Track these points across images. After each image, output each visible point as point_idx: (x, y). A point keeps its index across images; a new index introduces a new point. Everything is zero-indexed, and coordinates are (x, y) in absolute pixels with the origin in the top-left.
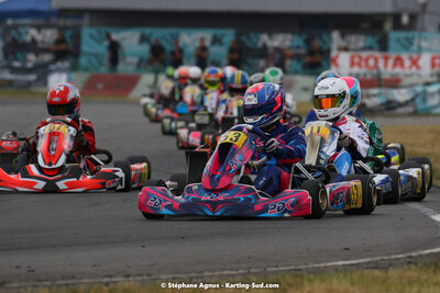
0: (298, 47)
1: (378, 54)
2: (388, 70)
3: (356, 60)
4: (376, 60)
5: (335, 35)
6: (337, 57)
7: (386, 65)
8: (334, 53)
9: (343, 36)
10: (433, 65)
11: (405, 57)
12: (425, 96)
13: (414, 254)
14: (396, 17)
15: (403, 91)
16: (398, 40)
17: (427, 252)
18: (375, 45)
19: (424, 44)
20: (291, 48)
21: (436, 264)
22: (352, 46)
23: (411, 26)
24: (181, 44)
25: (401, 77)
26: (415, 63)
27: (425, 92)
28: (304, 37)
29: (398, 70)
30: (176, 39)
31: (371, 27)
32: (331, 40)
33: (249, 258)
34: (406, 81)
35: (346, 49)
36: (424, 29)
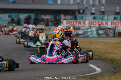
0: (52, 19)
1: (74, 21)
2: (77, 25)
3: (68, 22)
4: (74, 22)
5: (62, 16)
6: (63, 21)
7: (76, 24)
8: (62, 21)
9: (64, 16)
10: (89, 24)
11: (81, 21)
12: (87, 32)
13: (84, 75)
14: (79, 11)
15: (81, 31)
16: (80, 17)
17: (88, 74)
18: (73, 18)
19: (87, 18)
20: (50, 19)
21: (90, 78)
22: (67, 19)
23: (83, 13)
24: (20, 18)
25: (80, 27)
26: (84, 23)
27: (87, 31)
28: (54, 16)
29: (80, 25)
30: (18, 16)
31: (72, 13)
32: (61, 17)
33: (39, 76)
34: (82, 28)
35: (65, 19)
36: (86, 14)
